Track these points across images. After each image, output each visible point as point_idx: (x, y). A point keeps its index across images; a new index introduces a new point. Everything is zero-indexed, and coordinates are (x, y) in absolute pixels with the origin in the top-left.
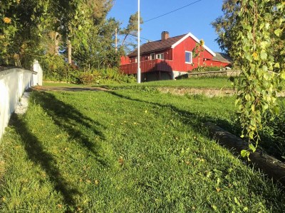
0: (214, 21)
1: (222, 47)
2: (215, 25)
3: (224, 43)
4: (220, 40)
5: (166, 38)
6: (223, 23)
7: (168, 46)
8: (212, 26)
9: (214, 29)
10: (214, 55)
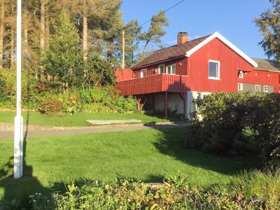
0: (259, 17)
1: (269, 53)
2: (259, 23)
3: (273, 48)
4: (266, 44)
5: (183, 42)
6: (270, 20)
7: (182, 54)
8: (255, 24)
9: (259, 28)
10: (256, 65)
